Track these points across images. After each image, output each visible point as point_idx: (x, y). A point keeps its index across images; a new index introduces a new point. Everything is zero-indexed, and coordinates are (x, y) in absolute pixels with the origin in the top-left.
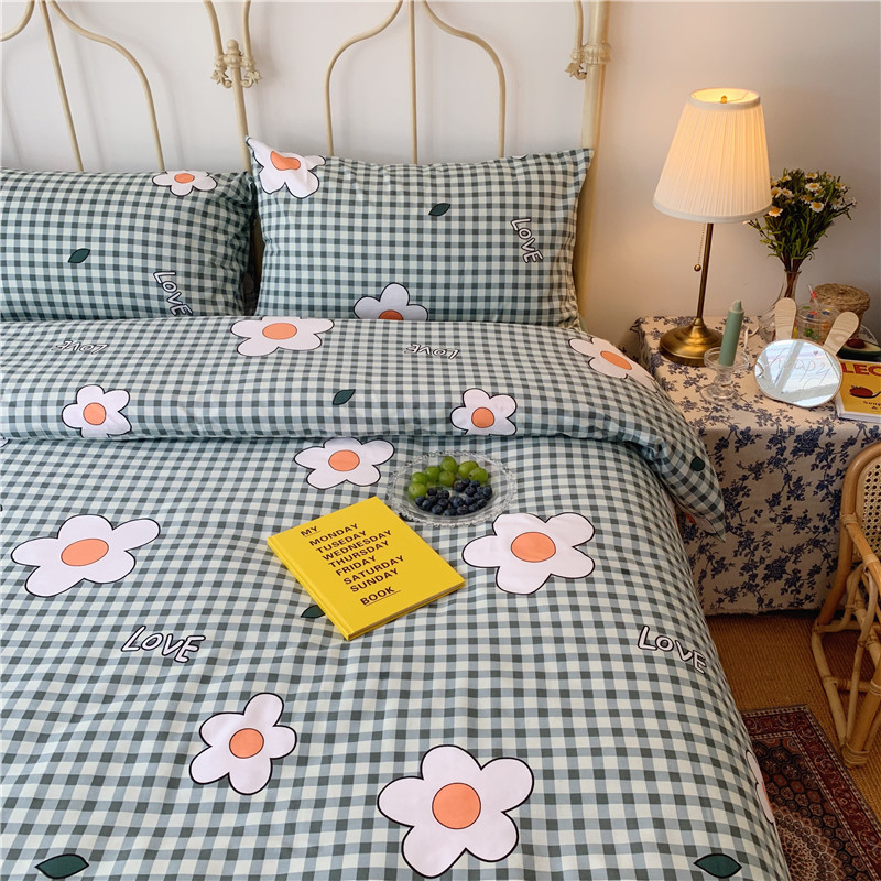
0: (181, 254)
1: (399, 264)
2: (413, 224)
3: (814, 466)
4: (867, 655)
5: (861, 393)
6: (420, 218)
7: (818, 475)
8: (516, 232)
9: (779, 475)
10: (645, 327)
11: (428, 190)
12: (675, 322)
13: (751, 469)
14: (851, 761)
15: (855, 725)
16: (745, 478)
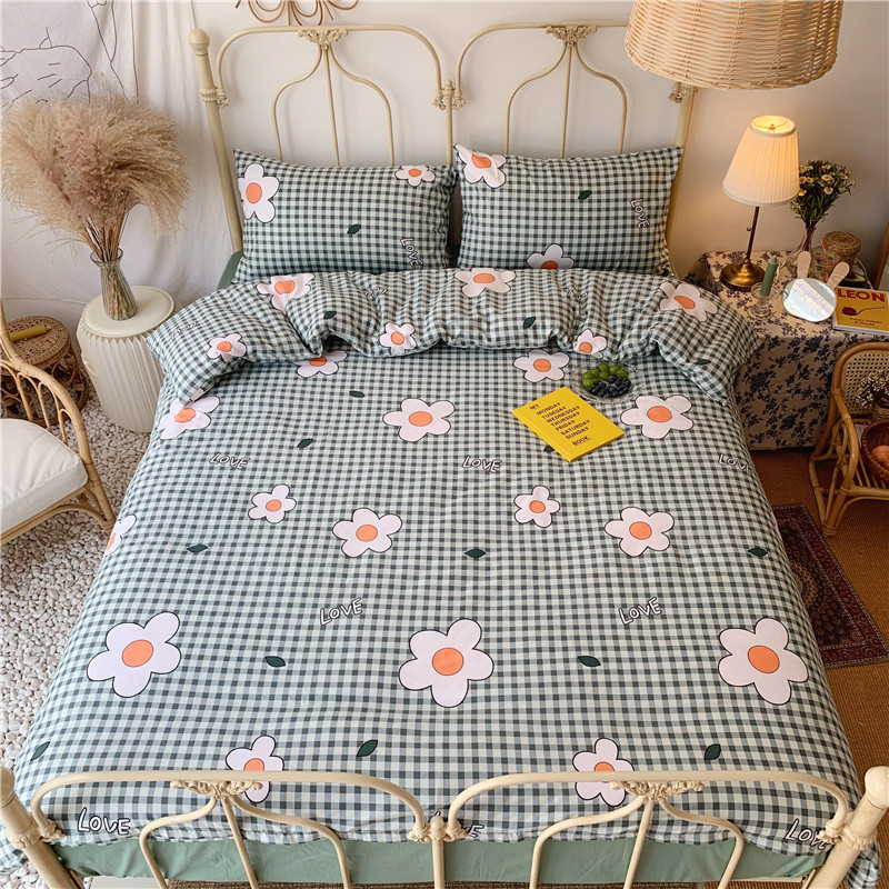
0: (416, 226)
1: (558, 232)
2: (568, 205)
3: (816, 359)
4: (840, 472)
5: (849, 311)
6: (572, 201)
7: (819, 364)
8: (633, 209)
9: (794, 364)
10: (709, 259)
11: (577, 181)
12: (730, 256)
13: (777, 361)
14: (826, 534)
15: (831, 511)
16: (773, 366)
